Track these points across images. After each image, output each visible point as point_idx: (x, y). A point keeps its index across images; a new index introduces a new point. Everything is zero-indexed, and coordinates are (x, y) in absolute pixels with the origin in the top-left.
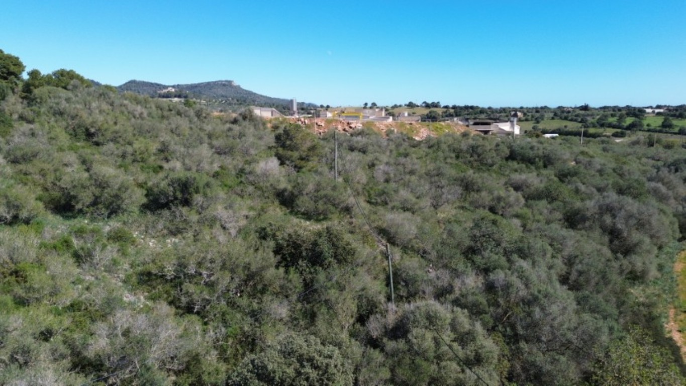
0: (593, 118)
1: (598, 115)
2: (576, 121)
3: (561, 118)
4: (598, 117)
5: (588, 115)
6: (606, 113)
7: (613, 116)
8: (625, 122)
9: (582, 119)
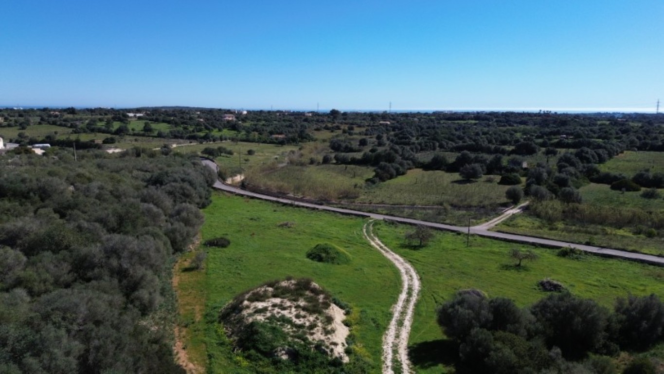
0: (82, 123)
1: (86, 119)
2: (65, 126)
3: (49, 123)
4: (87, 121)
5: (77, 120)
6: (94, 117)
7: (101, 120)
8: (113, 127)
9: (72, 124)
